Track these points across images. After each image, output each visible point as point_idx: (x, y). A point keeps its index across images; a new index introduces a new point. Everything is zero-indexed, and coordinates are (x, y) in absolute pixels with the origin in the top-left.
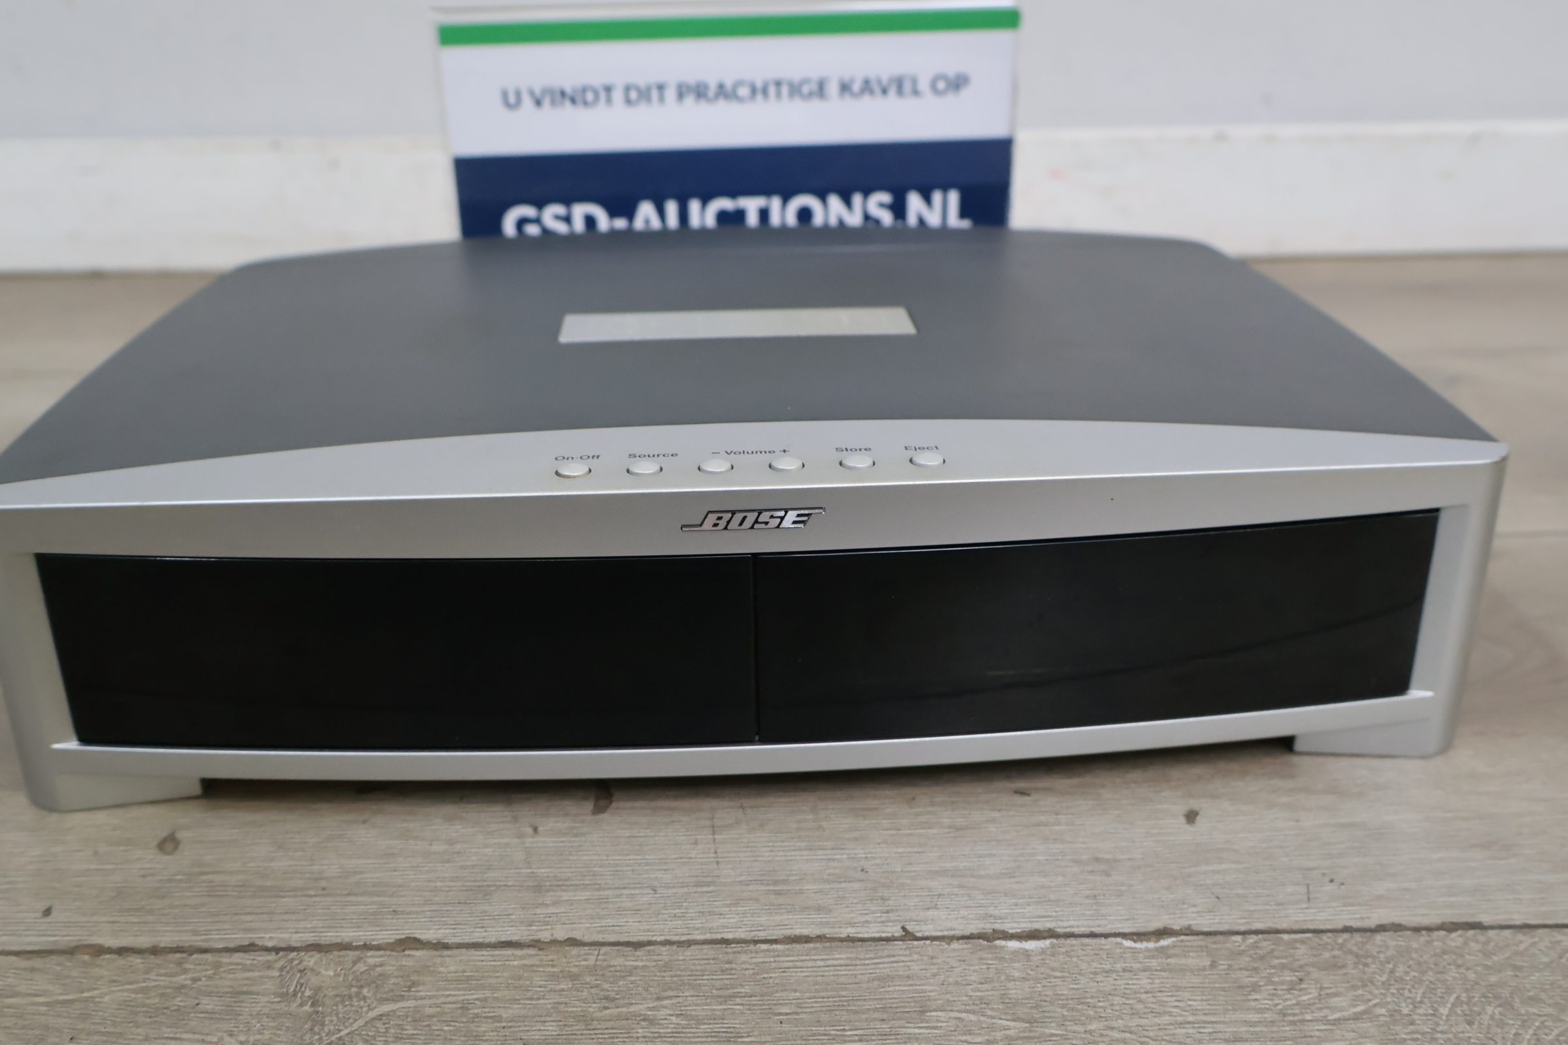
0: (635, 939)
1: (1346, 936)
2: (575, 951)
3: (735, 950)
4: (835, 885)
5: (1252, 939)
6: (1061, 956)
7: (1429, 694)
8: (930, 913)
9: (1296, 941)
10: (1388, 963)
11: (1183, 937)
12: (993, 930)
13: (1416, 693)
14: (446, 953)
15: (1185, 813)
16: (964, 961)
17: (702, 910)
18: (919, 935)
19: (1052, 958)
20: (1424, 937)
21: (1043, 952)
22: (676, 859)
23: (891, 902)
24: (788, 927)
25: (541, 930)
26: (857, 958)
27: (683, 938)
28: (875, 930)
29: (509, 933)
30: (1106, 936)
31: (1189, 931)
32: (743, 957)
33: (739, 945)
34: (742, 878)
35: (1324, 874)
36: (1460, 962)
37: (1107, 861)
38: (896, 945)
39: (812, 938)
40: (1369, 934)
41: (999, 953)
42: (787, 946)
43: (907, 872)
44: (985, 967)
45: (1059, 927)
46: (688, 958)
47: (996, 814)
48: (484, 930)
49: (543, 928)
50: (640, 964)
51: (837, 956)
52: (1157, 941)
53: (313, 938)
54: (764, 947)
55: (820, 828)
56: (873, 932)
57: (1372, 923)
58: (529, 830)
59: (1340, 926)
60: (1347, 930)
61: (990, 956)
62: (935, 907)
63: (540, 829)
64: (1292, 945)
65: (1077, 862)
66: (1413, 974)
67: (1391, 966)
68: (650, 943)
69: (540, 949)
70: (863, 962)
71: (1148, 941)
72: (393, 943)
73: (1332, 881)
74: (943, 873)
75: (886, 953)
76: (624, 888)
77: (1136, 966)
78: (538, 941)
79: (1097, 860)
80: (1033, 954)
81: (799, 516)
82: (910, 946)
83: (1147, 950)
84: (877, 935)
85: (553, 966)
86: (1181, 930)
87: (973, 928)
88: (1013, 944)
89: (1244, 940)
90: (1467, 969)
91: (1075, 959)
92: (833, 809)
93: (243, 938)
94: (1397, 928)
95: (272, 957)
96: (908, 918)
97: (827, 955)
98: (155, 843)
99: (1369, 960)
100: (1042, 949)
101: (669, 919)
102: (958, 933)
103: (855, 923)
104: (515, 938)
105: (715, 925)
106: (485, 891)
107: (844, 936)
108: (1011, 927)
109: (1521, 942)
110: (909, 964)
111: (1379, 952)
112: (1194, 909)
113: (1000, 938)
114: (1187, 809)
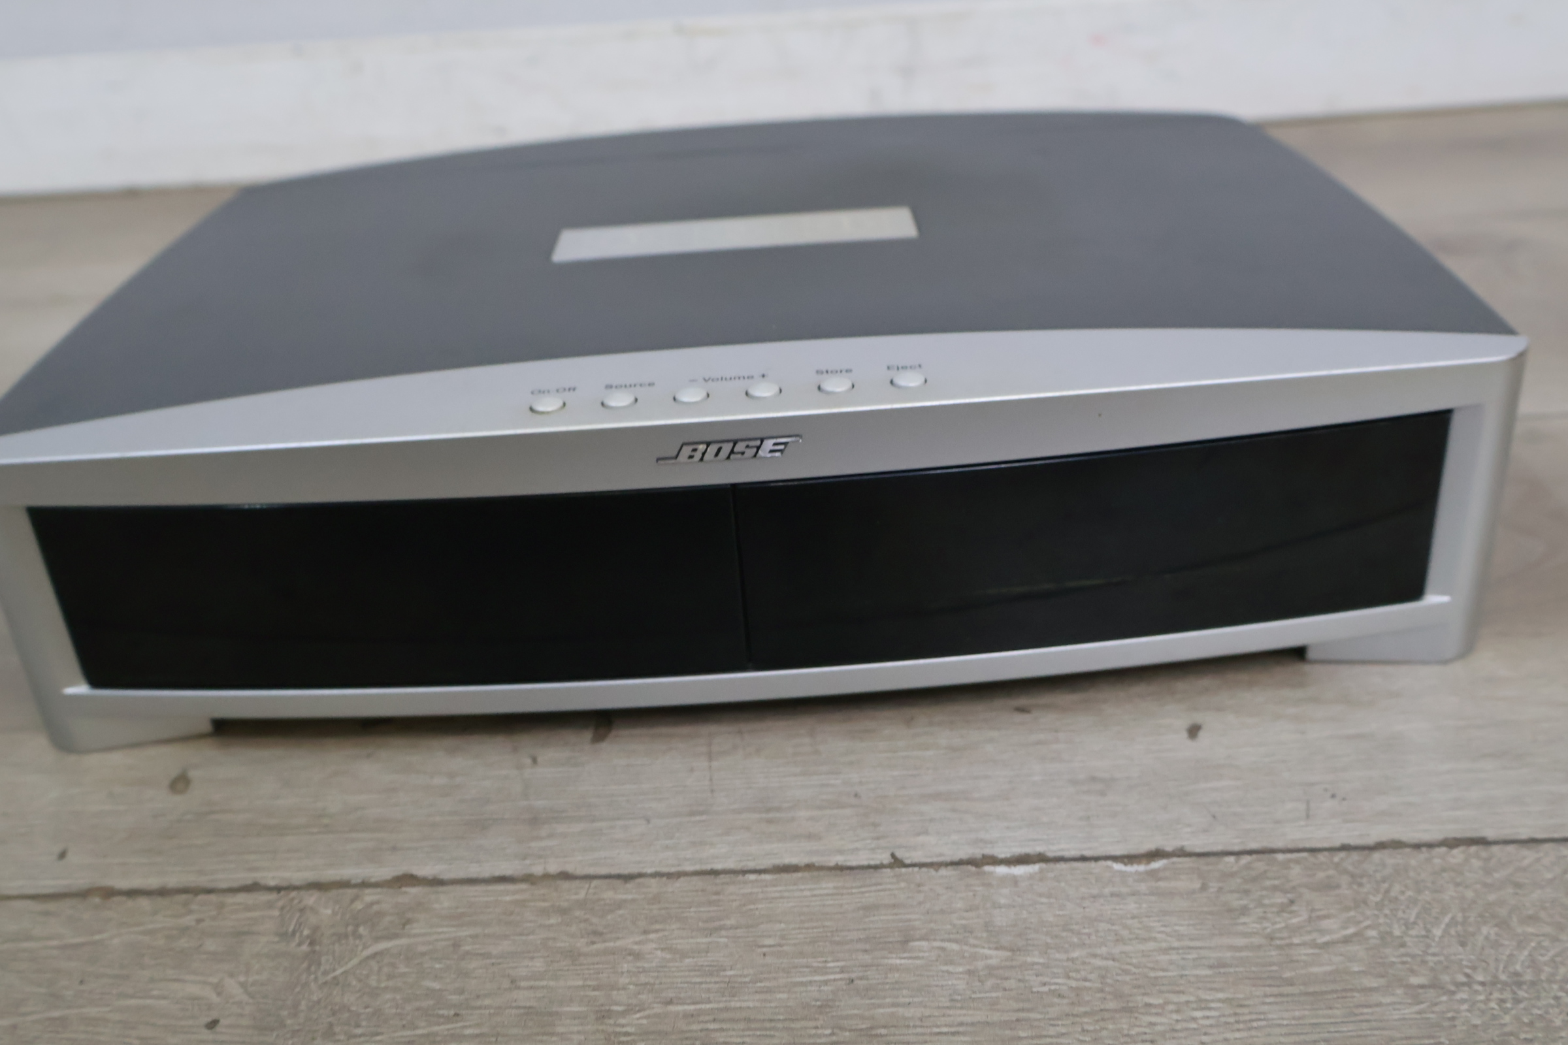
0: (625, 871)
1: (1342, 854)
2: (566, 885)
3: (724, 881)
4: (827, 812)
5: (1246, 859)
6: (1050, 881)
7: (1445, 599)
8: (921, 839)
9: (1290, 861)
10: (1384, 881)
11: (1175, 859)
12: (983, 855)
13: (1433, 599)
14: (441, 889)
16: (951, 888)
17: (694, 840)
18: (908, 862)
19: (1040, 883)
20: (1424, 854)
21: (1031, 877)
22: (671, 787)
23: (882, 828)
24: (778, 856)
25: (534, 864)
26: (844, 888)
27: (673, 870)
28: (864, 857)
29: (503, 867)
30: (1096, 859)
31: (1181, 853)
32: (731, 889)
33: (727, 876)
34: (735, 806)
35: (1326, 790)
36: (1458, 880)
37: (1104, 780)
38: (884, 873)
39: (801, 867)
40: (1366, 852)
41: (987, 879)
42: (776, 876)
43: (900, 796)
44: (971, 894)
45: (1049, 851)
46: (676, 891)
47: (995, 734)
48: (478, 865)
49: (537, 861)
50: (629, 897)
51: (824, 886)
52: (1148, 863)
53: (313, 877)
54: (752, 877)
55: (816, 752)
56: (862, 860)
57: (1371, 840)
58: (528, 761)
59: (1337, 844)
60: (1345, 848)
61: (977, 882)
62: (926, 832)
63: (539, 760)
64: (1286, 865)
66: (1410, 893)
67: (1386, 885)
68: (640, 875)
69: (533, 884)
70: (849, 891)
71: (1139, 863)
72: (390, 881)
73: (1333, 796)
74: (937, 796)
75: (873, 881)
76: (619, 819)
77: (1124, 890)
78: (531, 875)
79: (1094, 779)
80: (1021, 880)
81: (775, 444)
82: (898, 874)
83: (1137, 872)
84: (865, 863)
85: (544, 900)
86: (1173, 851)
87: (963, 853)
88: (1002, 870)
89: (1237, 862)
90: (1467, 887)
91: (1063, 884)
93: (246, 878)
94: (1397, 845)
95: (273, 896)
96: (898, 844)
97: (814, 884)
99: (1364, 880)
100: (1030, 874)
101: (661, 850)
102: (948, 859)
103: (845, 851)
104: (508, 873)
105: (704, 855)
106: (481, 825)
107: (832, 864)
108: (1002, 852)
109: (1524, 858)
110: (895, 892)
111: (1376, 871)
112: (1189, 830)
113: (988, 864)
114: (1190, 724)
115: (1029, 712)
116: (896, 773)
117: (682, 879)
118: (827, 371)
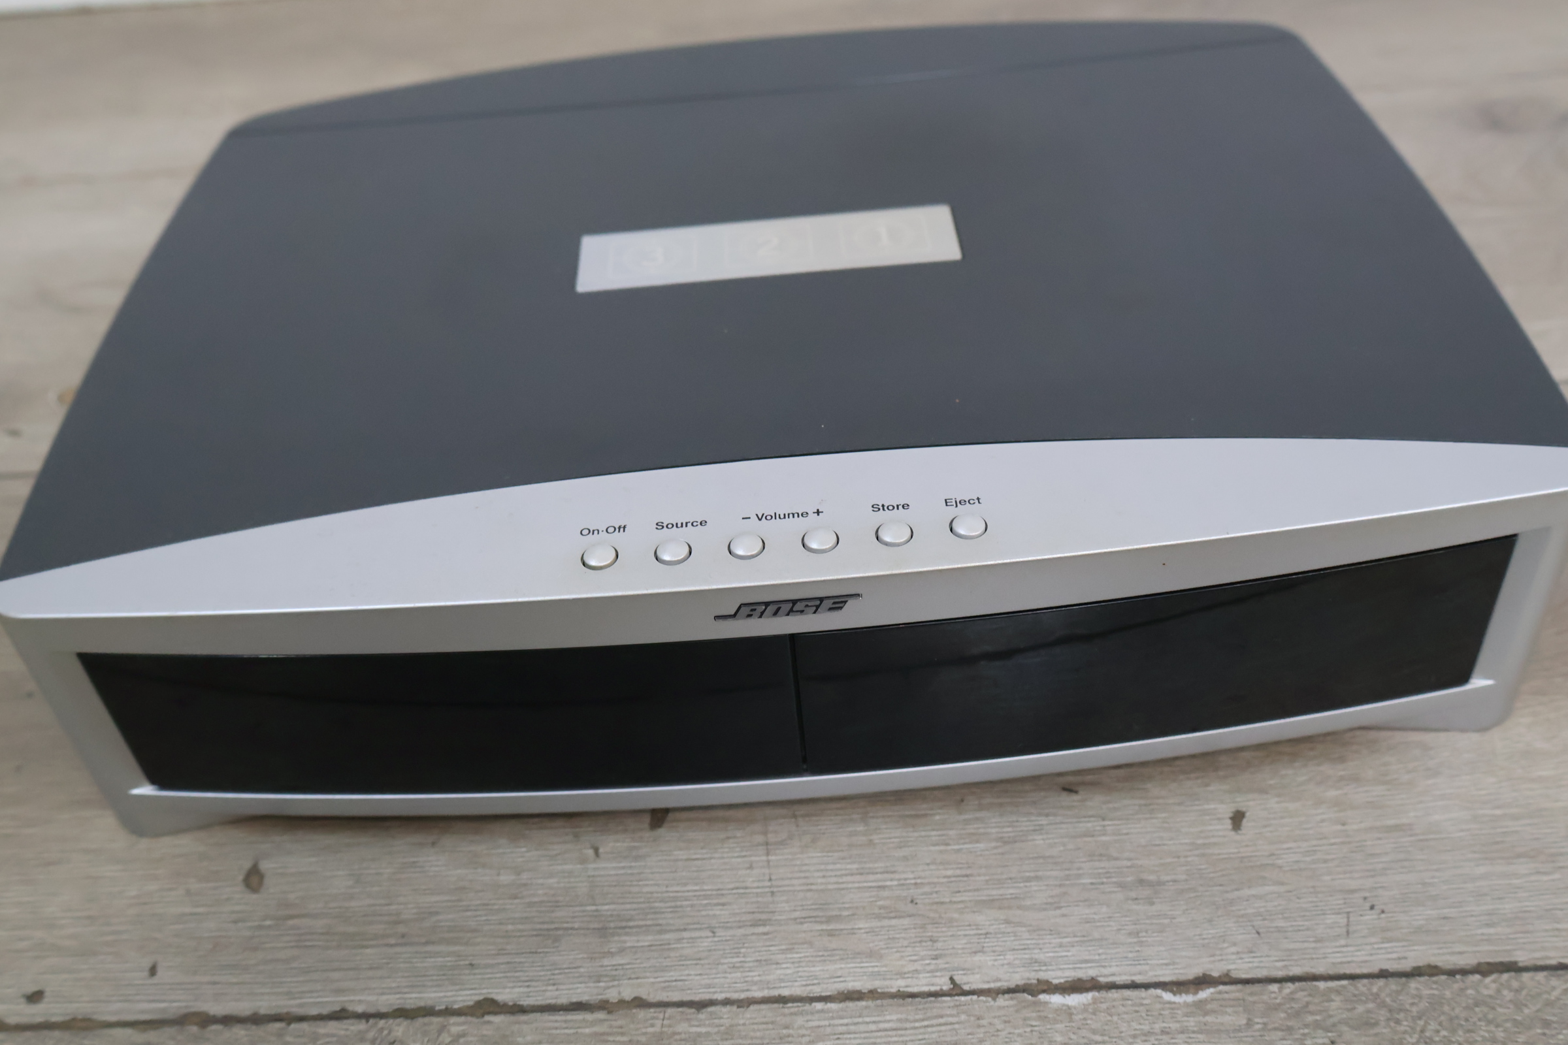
0: (697, 998)
1: (1381, 982)
2: (642, 1014)
3: (792, 1010)
4: (886, 922)
5: (1289, 987)
6: (1103, 1014)
7: (1489, 682)
8: (978, 958)
9: (1331, 990)
10: (1420, 1018)
11: (1221, 988)
12: (1038, 980)
13: (1478, 682)
14: (524, 1018)
15: (1231, 815)
16: (1009, 1022)
17: (759, 958)
18: (966, 988)
19: (1094, 1017)
20: (1458, 982)
21: (1085, 1008)
22: (733, 889)
23: (939, 945)
24: (841, 979)
25: (608, 988)
26: (907, 1020)
27: (743, 996)
28: (924, 981)
29: (579, 991)
30: (1147, 986)
31: (1227, 980)
32: (800, 1021)
33: (795, 1004)
34: (797, 914)
35: (1365, 898)
36: (1490, 1016)
37: (1150, 884)
38: (945, 1002)
39: (864, 993)
40: (1404, 979)
41: (1043, 1011)
42: (842, 1005)
43: (955, 902)
44: (1028, 1029)
45: (1101, 976)
46: (747, 1022)
47: (1043, 821)
48: (555, 987)
49: (611, 984)
50: (703, 1030)
51: (888, 1018)
52: (1196, 993)
53: (398, 1002)
54: (819, 1006)
55: (871, 843)
56: (923, 985)
57: (1406, 966)
58: (591, 852)
59: (1375, 969)
60: (1384, 974)
61: (1034, 1015)
62: (982, 951)
63: (601, 850)
64: (1327, 996)
65: (1122, 886)
66: (1444, 1033)
67: (1421, 1023)
68: (711, 1003)
69: (610, 1012)
70: (912, 1025)
71: (1187, 992)
72: (472, 1007)
73: (1372, 908)
74: (990, 903)
75: (935, 1012)
76: (685, 930)
77: (1174, 1026)
78: (607, 1002)
79: (1141, 882)
80: (1075, 1012)
81: (834, 603)
82: (958, 1003)
83: (1186, 1005)
84: (926, 989)
85: (622, 1034)
86: (1220, 977)
87: (1018, 978)
88: (1056, 999)
89: (1280, 990)
90: (1497, 1026)
91: (1115, 1018)
92: (883, 817)
93: (332, 1002)
94: (1432, 971)
95: (362, 1026)
96: (956, 965)
97: (878, 1016)
98: (241, 877)
99: (1401, 1016)
100: (1084, 1005)
101: (729, 970)
102: (1004, 985)
103: (905, 973)
104: (585, 998)
105: (771, 977)
106: (551, 935)
107: (894, 990)
108: (1056, 977)
109: (1554, 988)
110: (956, 1026)
111: (1412, 1004)
112: (1233, 949)
113: (1044, 991)
114: (1234, 810)
115: (1076, 792)
116: (949, 873)
117: (752, 1007)
118: (883, 506)
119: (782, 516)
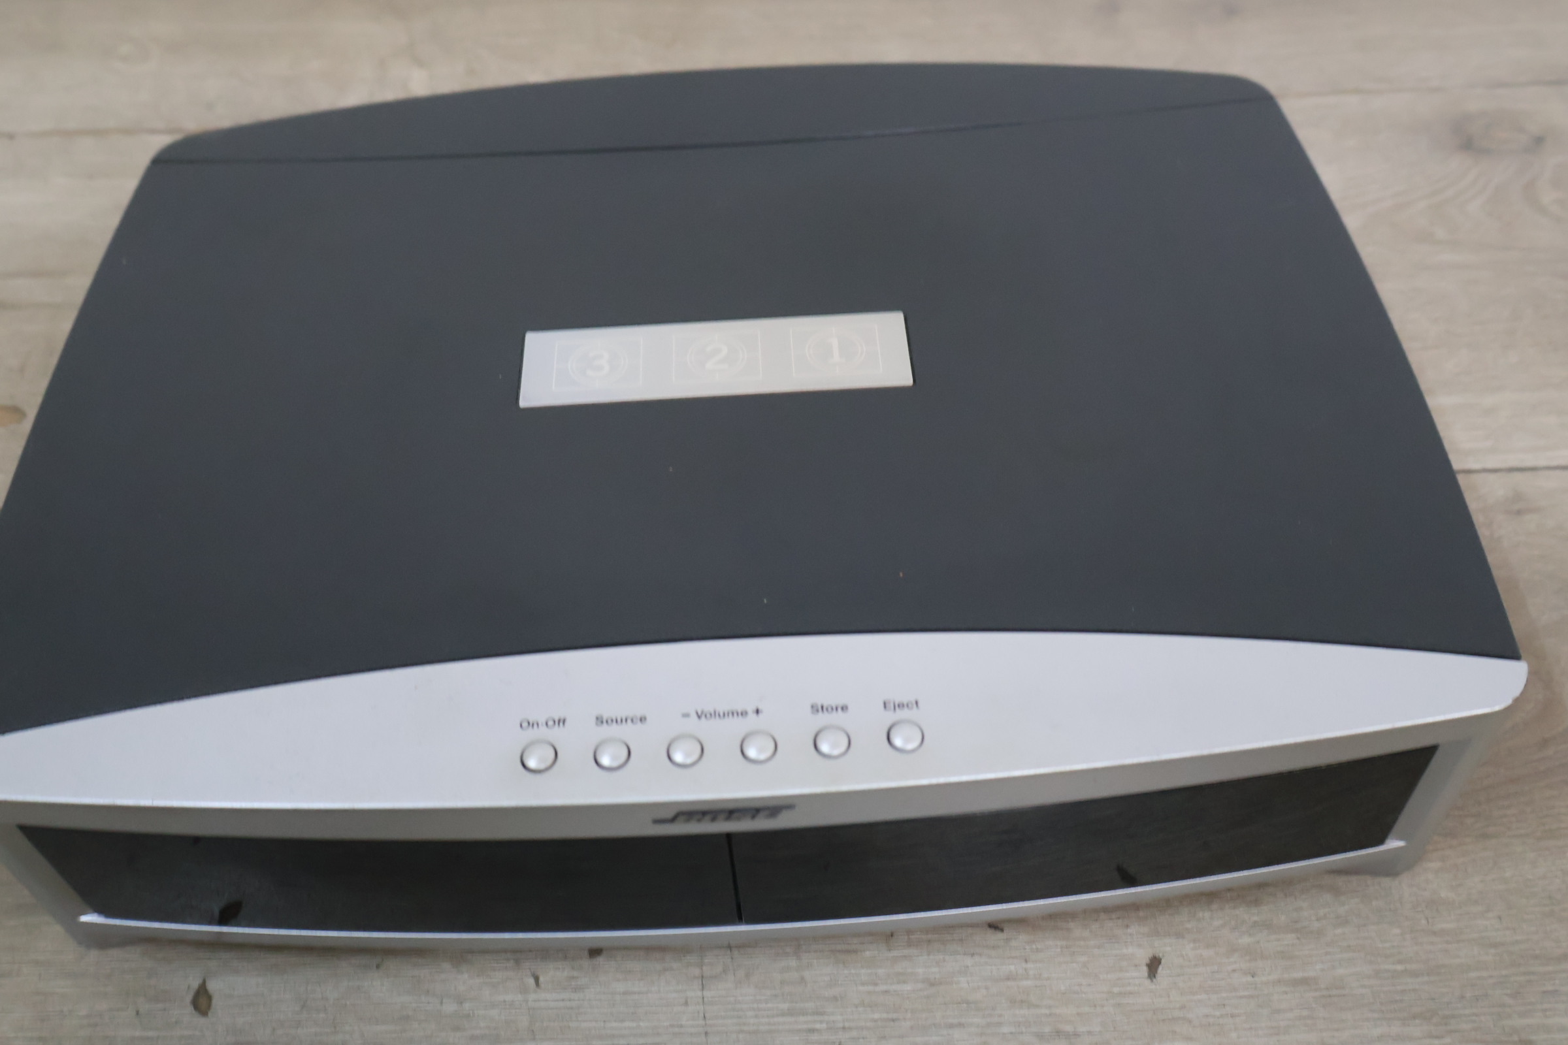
7: (1403, 845)
13: (1393, 844)
15: (1148, 961)
47: (969, 961)
58: (532, 981)
63: (541, 979)
65: (1040, 1036)
79: (1058, 1033)
98: (189, 998)
114: (1150, 955)
115: (1002, 930)
116: (876, 1016)
118: (822, 707)
119: (722, 714)
